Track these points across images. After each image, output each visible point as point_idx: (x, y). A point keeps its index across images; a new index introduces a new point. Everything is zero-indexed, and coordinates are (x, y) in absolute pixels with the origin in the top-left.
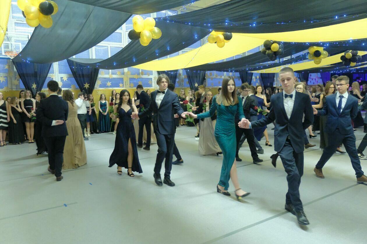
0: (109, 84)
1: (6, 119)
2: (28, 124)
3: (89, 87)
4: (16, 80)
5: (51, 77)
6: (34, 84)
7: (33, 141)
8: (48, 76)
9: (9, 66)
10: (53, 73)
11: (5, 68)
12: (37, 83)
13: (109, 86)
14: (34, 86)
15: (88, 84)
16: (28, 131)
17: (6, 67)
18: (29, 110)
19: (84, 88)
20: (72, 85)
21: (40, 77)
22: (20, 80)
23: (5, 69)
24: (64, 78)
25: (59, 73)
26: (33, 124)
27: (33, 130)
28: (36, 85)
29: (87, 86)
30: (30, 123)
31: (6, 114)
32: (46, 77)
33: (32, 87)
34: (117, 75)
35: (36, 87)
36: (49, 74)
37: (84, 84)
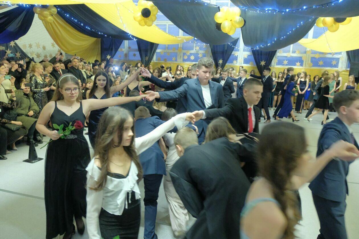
0: (286, 62)
3: (264, 64)
5: (234, 55)
6: (221, 59)
8: (232, 54)
13: (285, 64)
14: (221, 62)
15: (264, 61)
19: (260, 65)
20: (250, 62)
21: (226, 54)
24: (245, 55)
25: (243, 51)
28: (222, 61)
29: (263, 63)
32: (231, 54)
33: (219, 62)
35: (222, 62)
36: (233, 52)
37: (261, 62)
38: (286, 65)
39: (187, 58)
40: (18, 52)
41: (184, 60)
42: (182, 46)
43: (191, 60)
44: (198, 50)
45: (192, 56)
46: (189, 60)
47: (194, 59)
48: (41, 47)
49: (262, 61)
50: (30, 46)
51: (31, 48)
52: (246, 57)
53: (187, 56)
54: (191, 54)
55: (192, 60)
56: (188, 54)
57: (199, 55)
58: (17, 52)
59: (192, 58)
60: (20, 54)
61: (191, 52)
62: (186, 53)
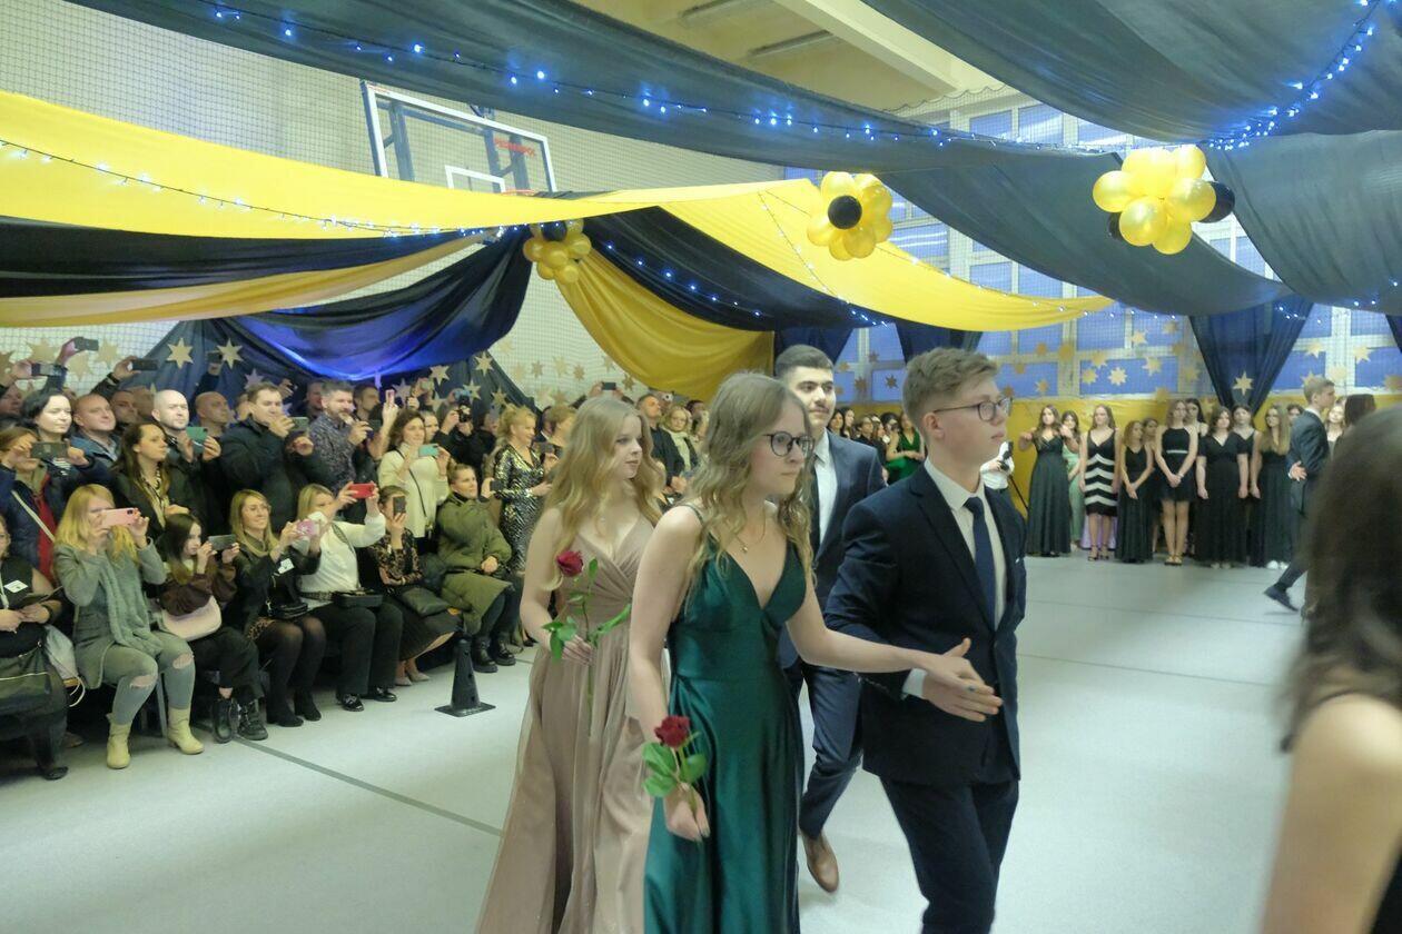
1: (1108, 482)
2: (1168, 506)
4: (1193, 368)
5: (1305, 351)
6: (1245, 374)
7: (1178, 560)
8: (1294, 349)
10: (1330, 335)
11: (1164, 332)
12: (1255, 375)
14: (1243, 384)
16: (1169, 525)
17: (1168, 329)
18: (1175, 464)
21: (1265, 353)
25: (1352, 334)
26: (1183, 507)
27: (1183, 525)
28: (1250, 380)
30: (1175, 505)
31: (1110, 469)
32: (1287, 351)
33: (1235, 387)
35: (1249, 387)
36: (1299, 340)
39: (1094, 381)
40: (500, 390)
41: (1085, 390)
42: (1075, 336)
43: (1115, 385)
44: (1143, 345)
45: (1118, 369)
46: (1103, 386)
47: (1124, 381)
48: (571, 370)
50: (537, 369)
51: (540, 377)
52: (1364, 355)
53: (1097, 373)
54: (1113, 364)
55: (1118, 384)
56: (1100, 363)
57: (1145, 363)
58: (497, 388)
59: (1118, 377)
60: (505, 395)
61: (1112, 357)
62: (1090, 362)
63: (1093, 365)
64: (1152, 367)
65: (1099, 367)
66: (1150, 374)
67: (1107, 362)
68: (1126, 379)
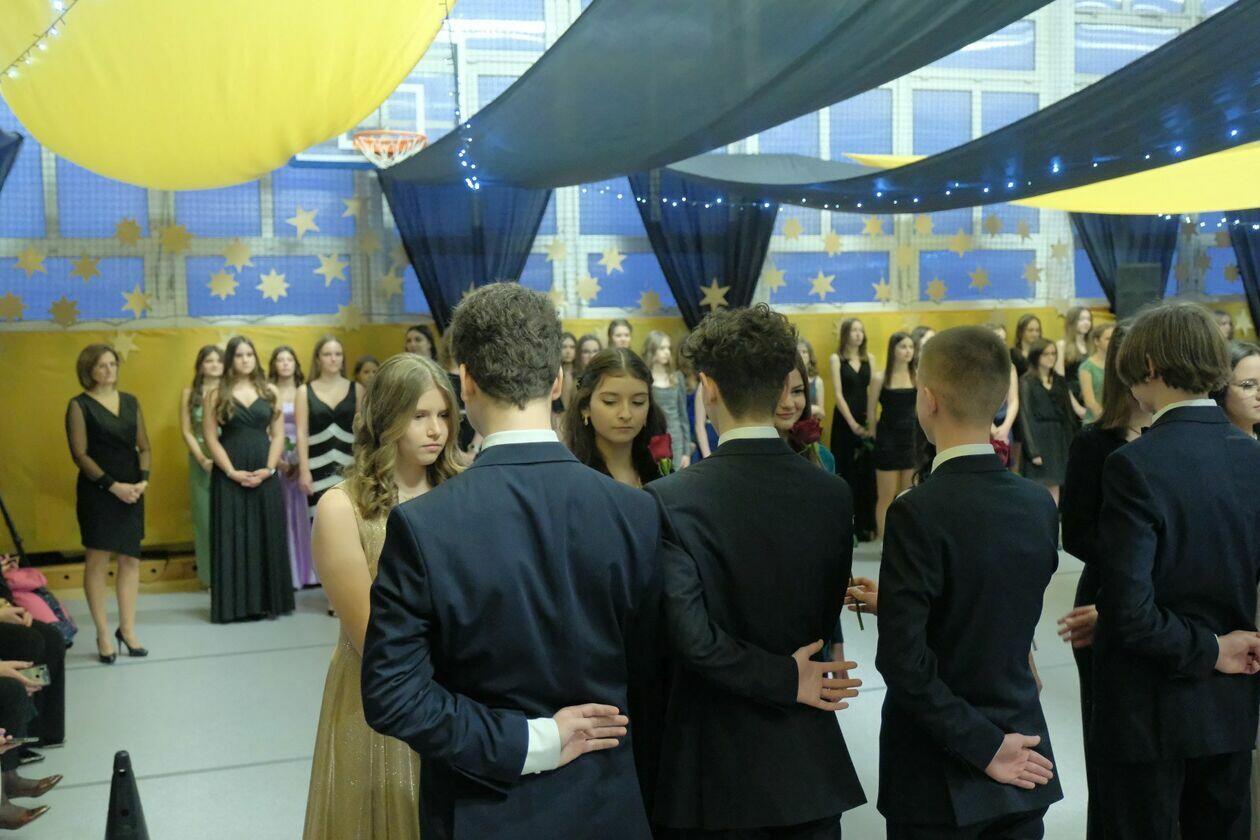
0: (823, 284)
4: (392, 274)
5: (547, 255)
8: (532, 251)
9: (363, 201)
10: (557, 234)
11: (348, 213)
13: (823, 296)
15: (720, 286)
17: (352, 208)
19: (700, 309)
20: (643, 294)
21: (497, 255)
22: (410, 270)
23: (347, 218)
24: (606, 256)
25: (581, 234)
32: (527, 252)
34: (862, 240)
36: (538, 238)
37: (705, 290)
38: (830, 298)
39: (232, 293)
43: (269, 300)
44: (309, 233)
45: (273, 272)
46: (250, 301)
47: (284, 294)
49: (709, 286)
52: (613, 261)
53: (235, 279)
54: (264, 264)
55: (275, 298)
56: (241, 261)
57: (319, 265)
59: (274, 286)
61: (254, 252)
62: (222, 258)
63: (227, 264)
64: (330, 270)
65: (239, 269)
66: (328, 283)
67: (252, 259)
68: (287, 290)
